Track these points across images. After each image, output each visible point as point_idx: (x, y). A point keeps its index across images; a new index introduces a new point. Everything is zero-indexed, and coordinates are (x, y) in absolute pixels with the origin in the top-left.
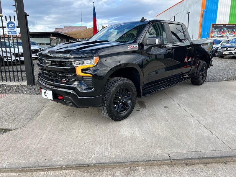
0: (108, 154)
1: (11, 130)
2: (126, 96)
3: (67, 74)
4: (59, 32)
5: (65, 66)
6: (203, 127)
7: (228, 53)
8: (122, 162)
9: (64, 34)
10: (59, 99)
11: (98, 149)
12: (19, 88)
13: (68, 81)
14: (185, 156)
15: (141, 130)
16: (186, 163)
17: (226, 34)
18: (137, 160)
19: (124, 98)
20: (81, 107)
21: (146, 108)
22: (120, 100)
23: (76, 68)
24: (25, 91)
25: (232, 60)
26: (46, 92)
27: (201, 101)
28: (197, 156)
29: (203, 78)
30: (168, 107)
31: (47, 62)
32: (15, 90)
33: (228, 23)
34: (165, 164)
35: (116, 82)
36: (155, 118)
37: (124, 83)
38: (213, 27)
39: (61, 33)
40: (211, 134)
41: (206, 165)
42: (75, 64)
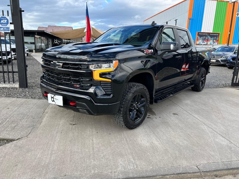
0: (134, 166)
1: (14, 140)
2: (140, 103)
3: (82, 79)
4: (45, 31)
5: (81, 69)
6: (219, 135)
7: (215, 61)
8: (151, 176)
9: (50, 34)
10: (71, 105)
11: (120, 161)
12: (10, 91)
13: (82, 86)
14: (214, 168)
15: (159, 139)
16: (216, 175)
17: (210, 43)
18: (166, 173)
19: (138, 105)
20: (96, 114)
21: (155, 115)
22: (134, 107)
23: (93, 72)
24: (18, 95)
25: (219, 67)
26: (54, 97)
27: (207, 108)
28: (225, 167)
29: (202, 85)
30: (177, 114)
31: (57, 64)
32: (6, 93)
33: (212, 32)
34: (196, 177)
35: (132, 88)
36: (169, 126)
37: (140, 89)
38: (198, 35)
39: (47, 32)
40: (230, 143)
41: (235, 176)
42: (92, 67)
